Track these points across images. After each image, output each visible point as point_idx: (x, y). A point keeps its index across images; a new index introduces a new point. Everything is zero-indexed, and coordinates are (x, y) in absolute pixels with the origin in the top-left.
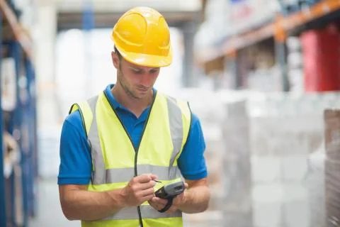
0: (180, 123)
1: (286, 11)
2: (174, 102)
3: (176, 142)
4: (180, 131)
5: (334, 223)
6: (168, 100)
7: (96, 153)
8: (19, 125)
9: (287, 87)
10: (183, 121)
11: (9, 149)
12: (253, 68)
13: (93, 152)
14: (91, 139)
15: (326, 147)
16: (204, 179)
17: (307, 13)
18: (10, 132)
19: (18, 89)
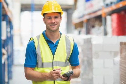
0: (70, 46)
1: (106, 6)
2: (68, 38)
3: (68, 53)
4: (70, 49)
5: (123, 83)
6: (65, 37)
7: (39, 56)
8: (7, 45)
9: (106, 34)
10: (71, 45)
11: (4, 54)
12: (93, 27)
13: (38, 56)
14: (37, 51)
15: (120, 56)
16: (78, 66)
17: (114, 7)
18: (4, 48)
19: (7, 32)
